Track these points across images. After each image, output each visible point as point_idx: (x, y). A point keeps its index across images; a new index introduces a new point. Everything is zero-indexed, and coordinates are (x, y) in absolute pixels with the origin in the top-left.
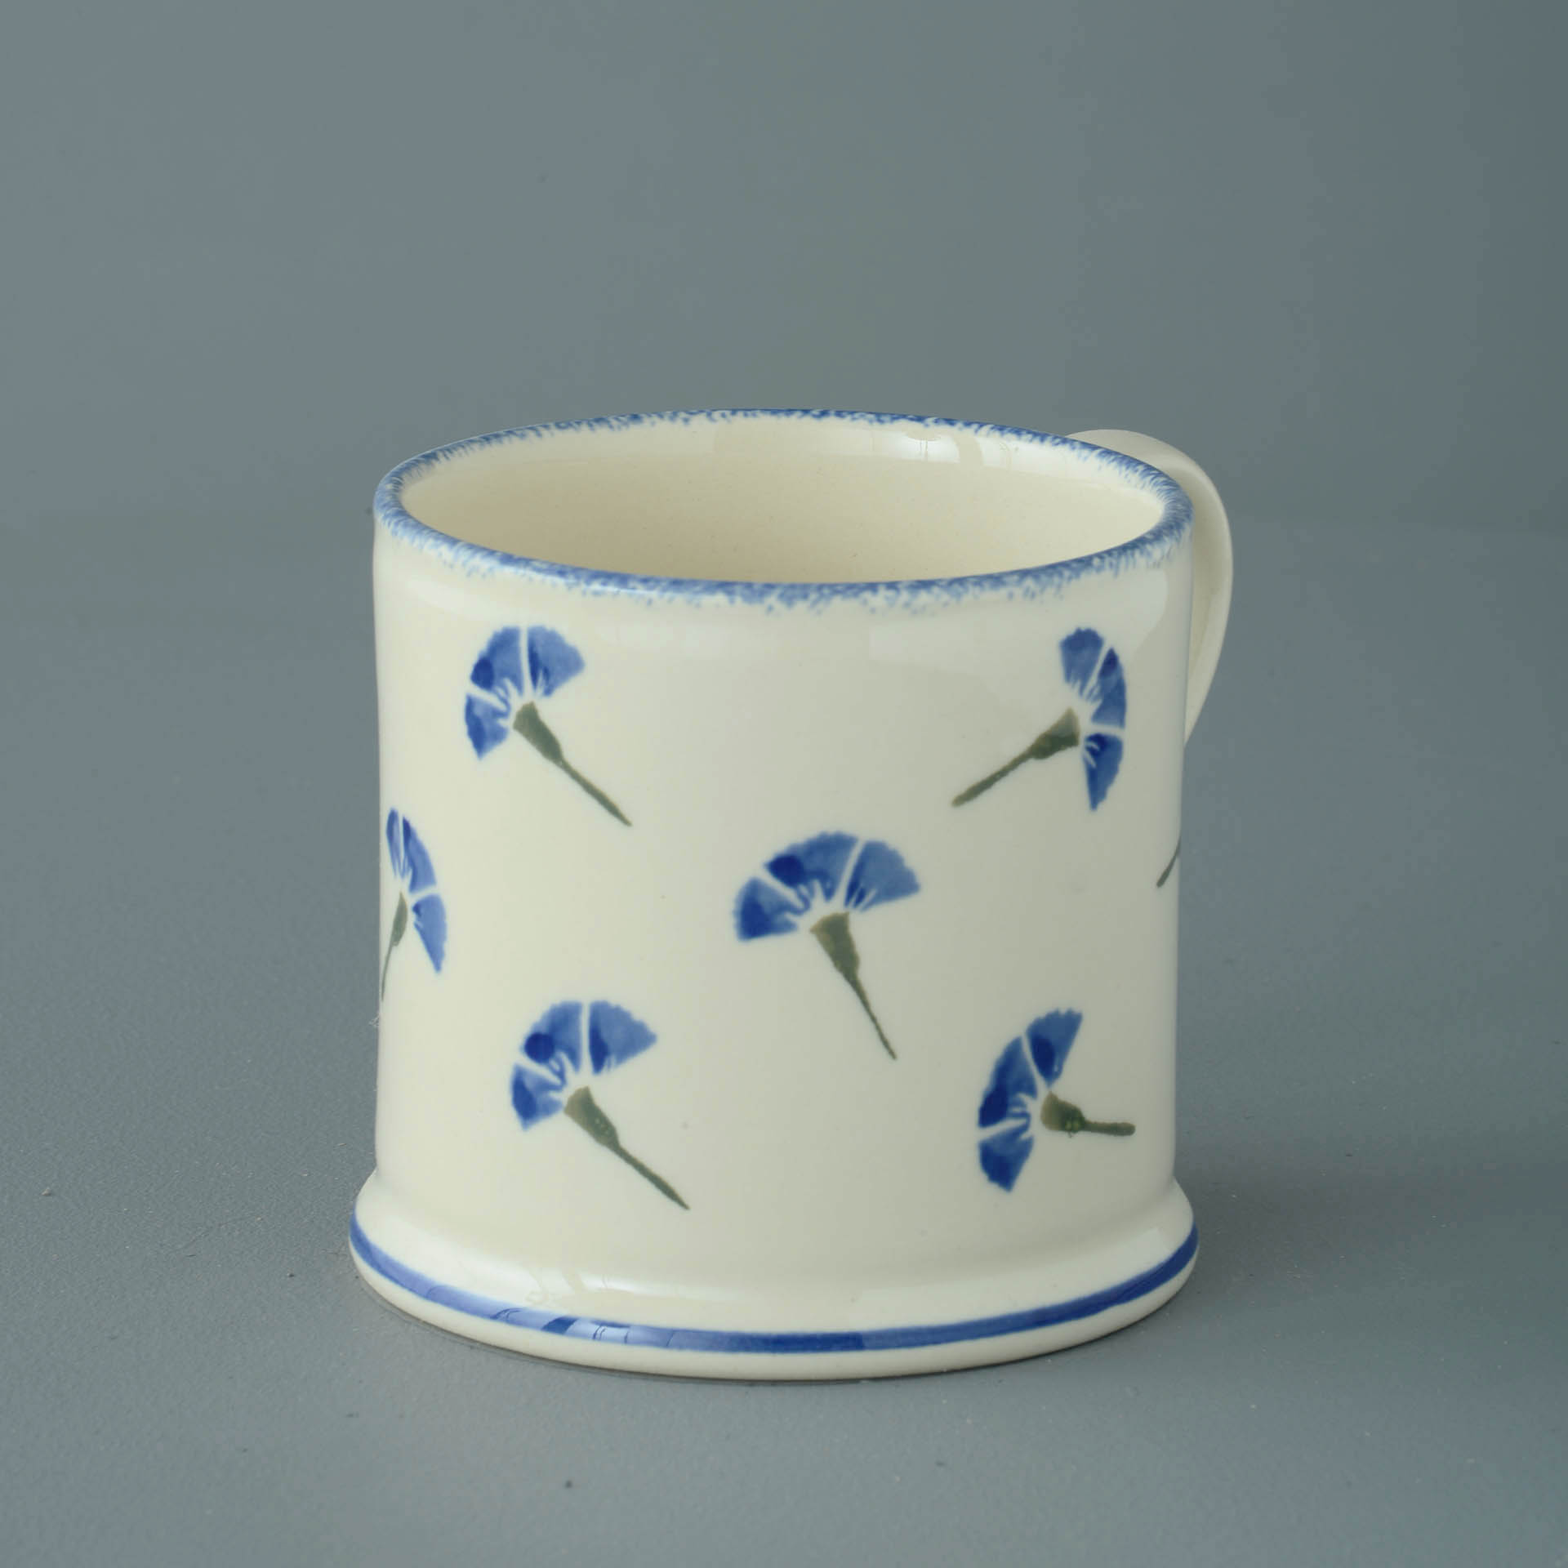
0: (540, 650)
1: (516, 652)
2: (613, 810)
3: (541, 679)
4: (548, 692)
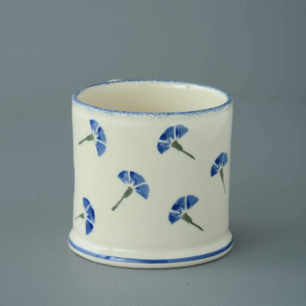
0: (178, 130)
1: (173, 131)
2: (192, 157)
3: (178, 135)
4: (180, 137)
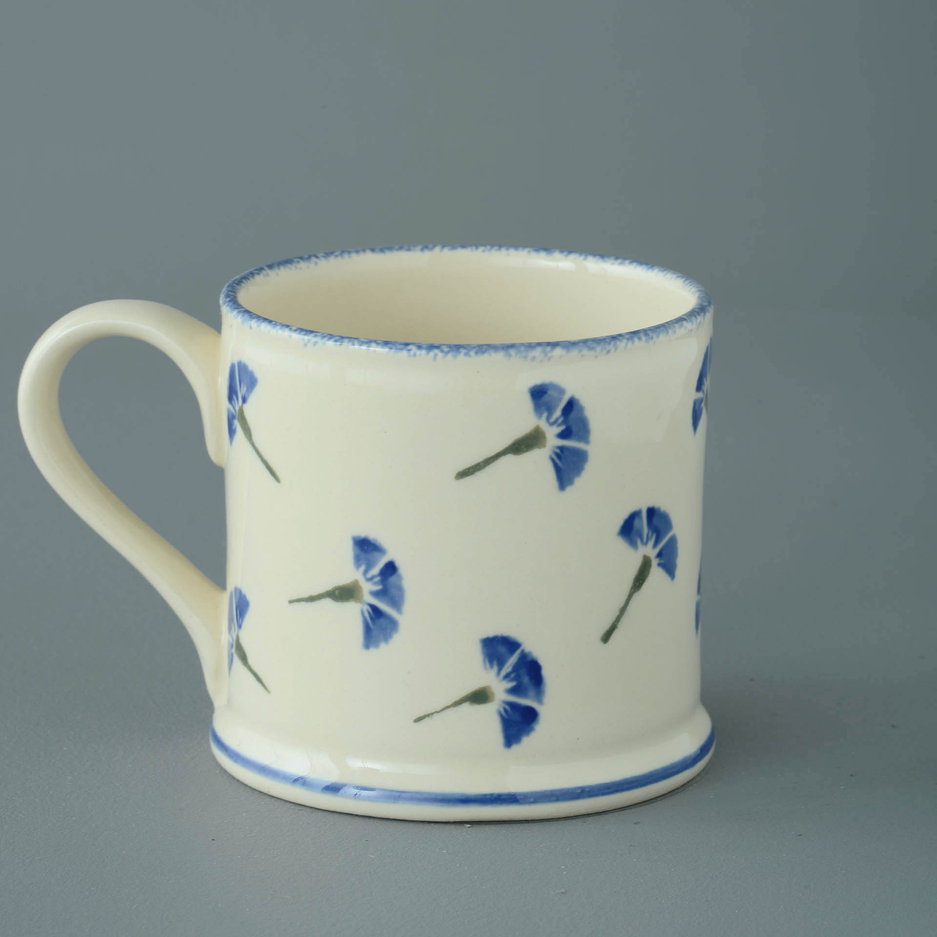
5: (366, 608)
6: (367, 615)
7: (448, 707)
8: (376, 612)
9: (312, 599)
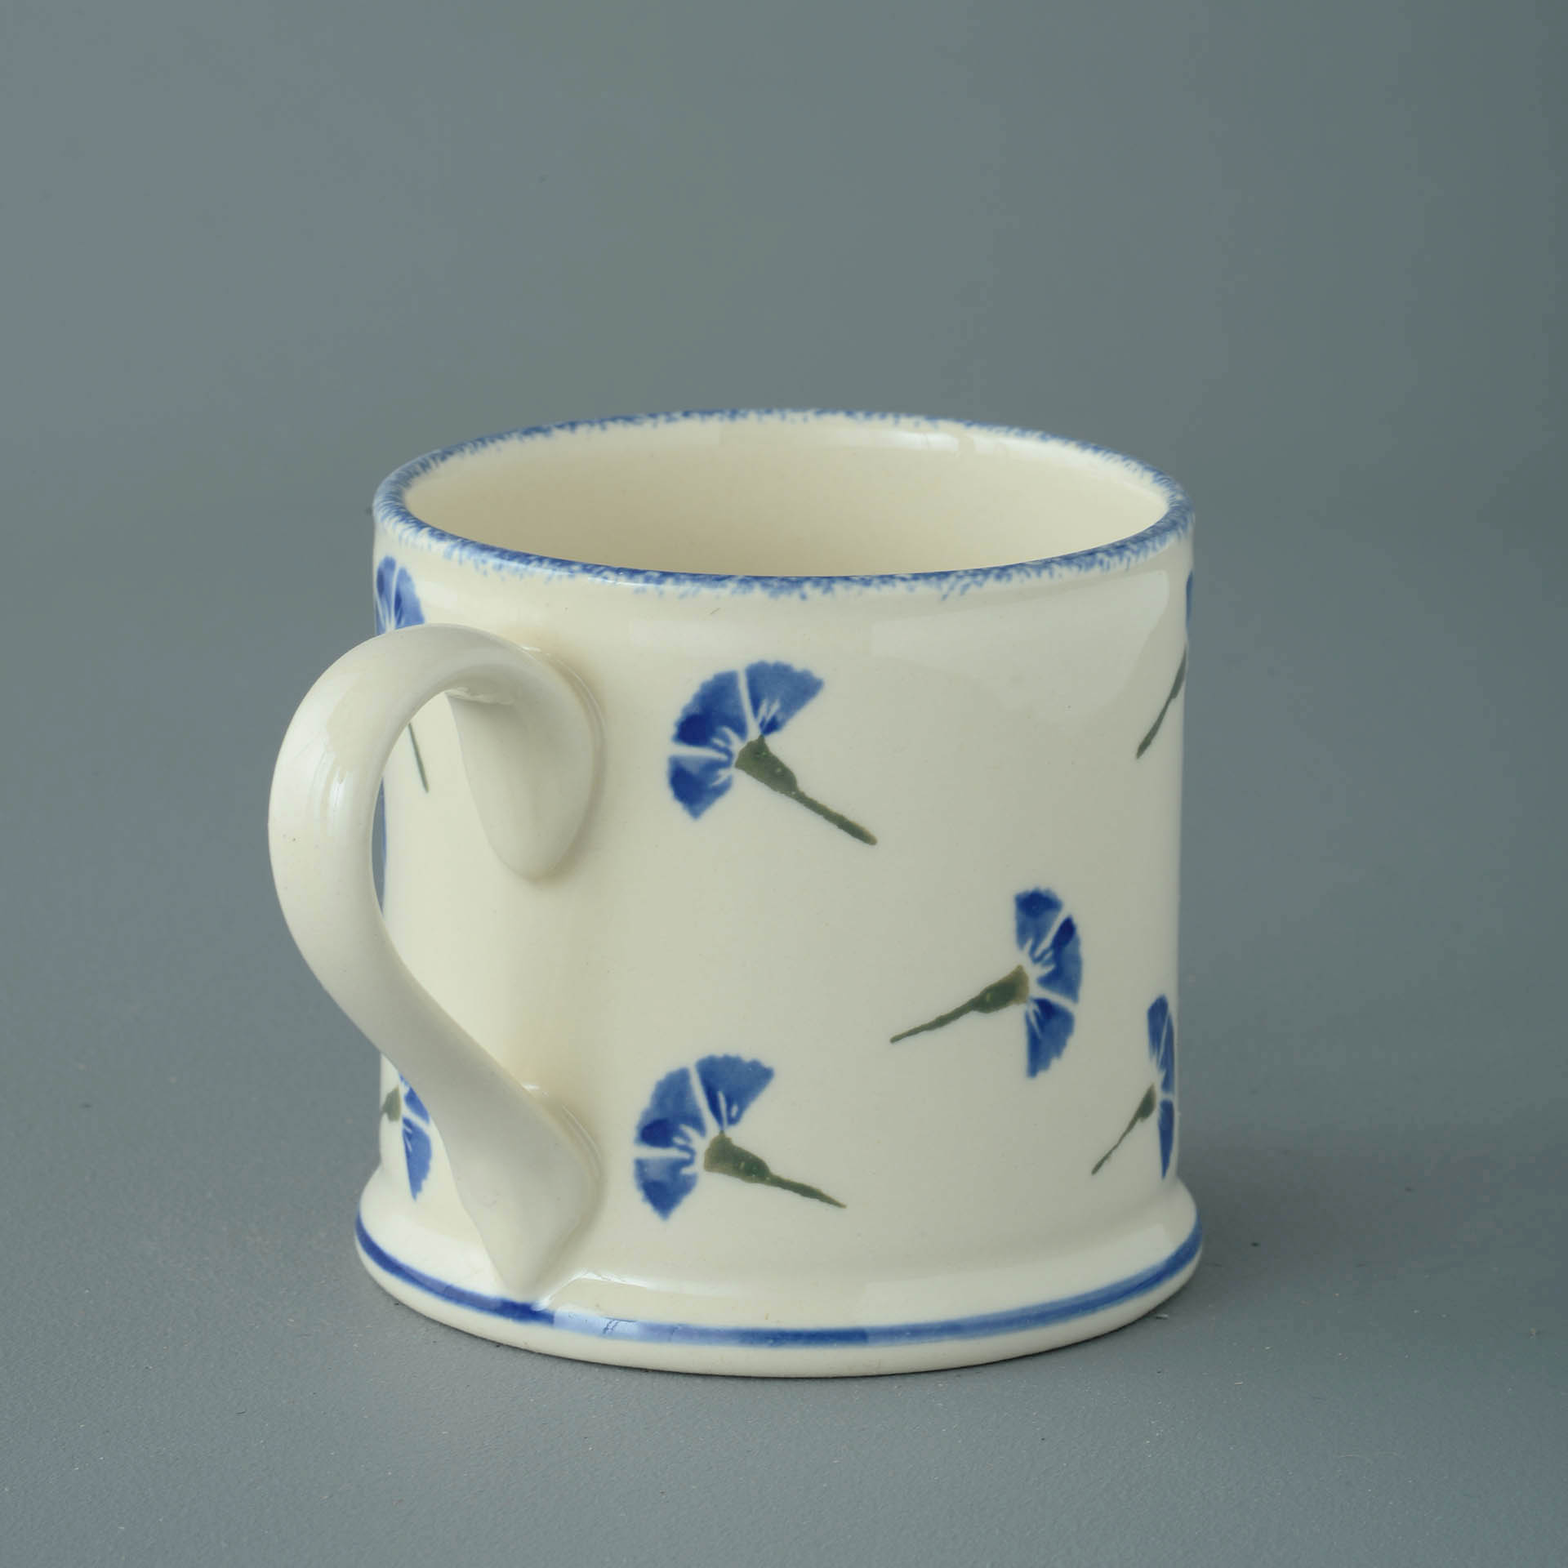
5: (1034, 1007)
6: (1033, 1019)
7: (1124, 1135)
8: (1047, 1010)
9: (942, 1022)
